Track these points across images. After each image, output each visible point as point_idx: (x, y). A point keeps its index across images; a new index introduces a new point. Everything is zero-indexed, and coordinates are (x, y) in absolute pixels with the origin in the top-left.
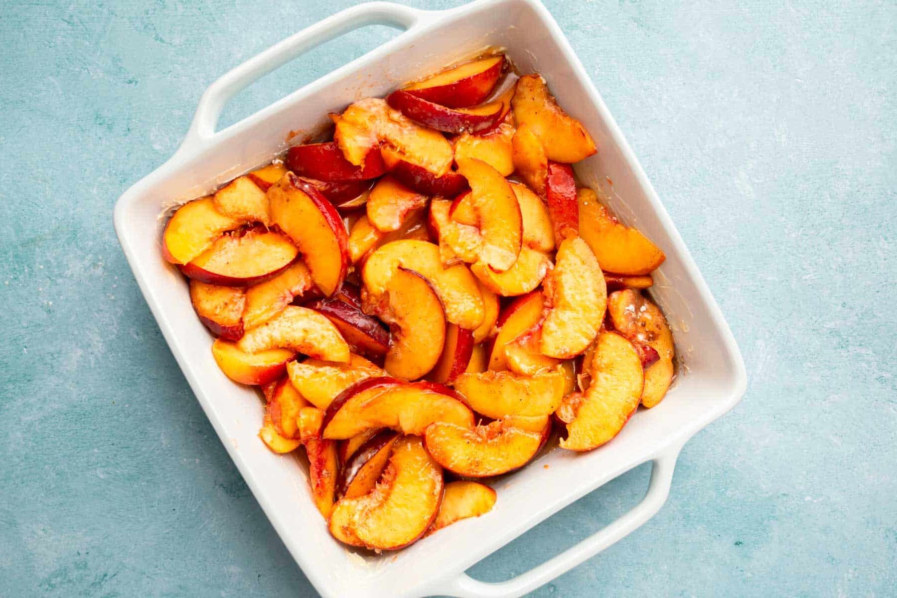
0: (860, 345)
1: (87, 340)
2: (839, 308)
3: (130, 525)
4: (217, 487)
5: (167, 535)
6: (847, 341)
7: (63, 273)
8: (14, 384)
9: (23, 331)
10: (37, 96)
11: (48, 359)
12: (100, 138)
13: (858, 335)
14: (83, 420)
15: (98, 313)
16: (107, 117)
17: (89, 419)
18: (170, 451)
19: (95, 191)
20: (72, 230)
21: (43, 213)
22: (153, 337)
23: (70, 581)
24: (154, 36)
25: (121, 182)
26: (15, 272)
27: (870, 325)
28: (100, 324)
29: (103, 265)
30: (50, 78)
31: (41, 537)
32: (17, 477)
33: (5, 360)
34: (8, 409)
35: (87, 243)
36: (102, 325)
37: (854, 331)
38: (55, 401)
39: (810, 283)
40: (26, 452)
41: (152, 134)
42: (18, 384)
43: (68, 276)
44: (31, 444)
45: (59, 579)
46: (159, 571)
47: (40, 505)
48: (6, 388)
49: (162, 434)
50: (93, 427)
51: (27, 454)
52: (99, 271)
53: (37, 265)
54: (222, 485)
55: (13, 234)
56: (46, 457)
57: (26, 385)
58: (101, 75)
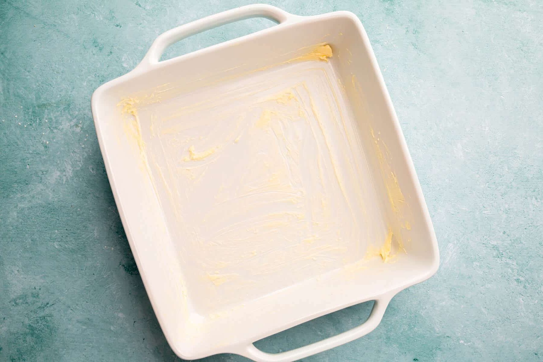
0: (509, 258)
1: (64, 167)
2: (502, 234)
3: (67, 278)
4: (121, 266)
5: (87, 288)
6: (502, 254)
7: (58, 127)
8: (17, 184)
9: (29, 156)
10: (64, 24)
11: (40, 174)
12: (94, 54)
13: (510, 252)
14: (52, 212)
15: (73, 153)
16: (100, 43)
17: (56, 213)
18: (98, 240)
19: (85, 84)
20: (68, 103)
21: (53, 91)
22: (101, 173)
23: (27, 303)
24: (135, 2)
25: (101, 81)
26: (31, 121)
27: (517, 248)
28: (73, 160)
29: (81, 126)
30: (73, 15)
31: (16, 275)
32: (9, 238)
33: (16, 170)
34: (11, 198)
35: (74, 112)
36: (74, 160)
37: (508, 249)
38: (39, 199)
39: (487, 216)
40: (17, 224)
41: (124, 57)
42: (20, 185)
43: (60, 129)
44: (20, 220)
45: (21, 301)
46: (78, 308)
47: (18, 256)
48: (13, 186)
49: (96, 230)
50: (57, 218)
51: (17, 226)
52: (78, 130)
53: (44, 119)
54: (124, 265)
55: (34, 99)
56: (27, 230)
57: (24, 186)
58: (102, 19)
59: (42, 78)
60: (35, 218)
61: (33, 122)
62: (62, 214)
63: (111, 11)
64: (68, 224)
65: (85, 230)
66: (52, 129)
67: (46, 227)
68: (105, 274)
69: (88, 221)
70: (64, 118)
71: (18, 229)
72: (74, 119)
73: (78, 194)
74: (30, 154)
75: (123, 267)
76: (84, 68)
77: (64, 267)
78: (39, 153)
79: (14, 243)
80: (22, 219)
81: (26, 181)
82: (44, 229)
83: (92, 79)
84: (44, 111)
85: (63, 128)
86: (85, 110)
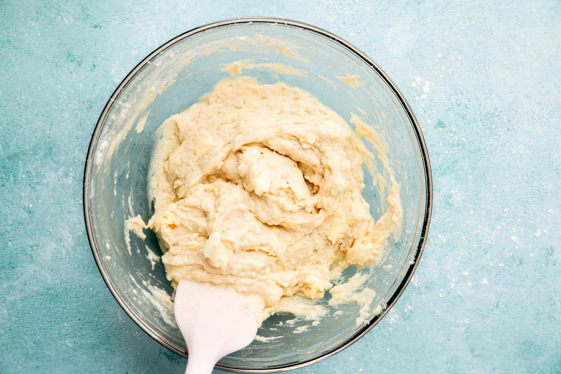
59: (7, 118)
60: (33, 312)
61: (5, 181)
62: (69, 300)
63: (83, 7)
64: (79, 312)
65: (104, 316)
66: (33, 186)
67: (51, 322)
68: (143, 370)
69: (106, 303)
70: (48, 167)
71: (13, 332)
72: (61, 167)
73: (86, 268)
74: (9, 225)
75: (166, 356)
76: (61, 94)
77: (85, 370)
78: (21, 221)
79: (10, 352)
80: (16, 316)
81: (11, 264)
82: (48, 324)
83: (75, 107)
84: (18, 164)
85: (48, 183)
86: (74, 152)
